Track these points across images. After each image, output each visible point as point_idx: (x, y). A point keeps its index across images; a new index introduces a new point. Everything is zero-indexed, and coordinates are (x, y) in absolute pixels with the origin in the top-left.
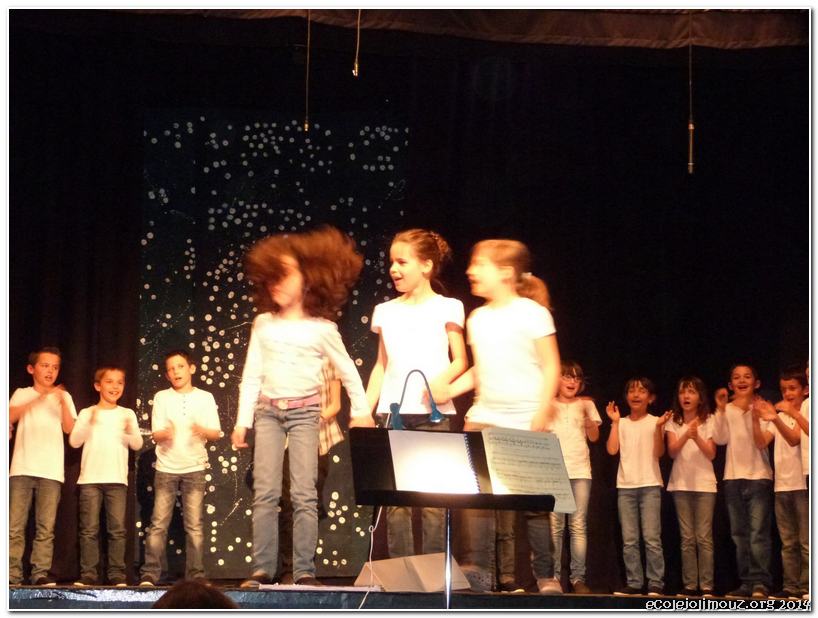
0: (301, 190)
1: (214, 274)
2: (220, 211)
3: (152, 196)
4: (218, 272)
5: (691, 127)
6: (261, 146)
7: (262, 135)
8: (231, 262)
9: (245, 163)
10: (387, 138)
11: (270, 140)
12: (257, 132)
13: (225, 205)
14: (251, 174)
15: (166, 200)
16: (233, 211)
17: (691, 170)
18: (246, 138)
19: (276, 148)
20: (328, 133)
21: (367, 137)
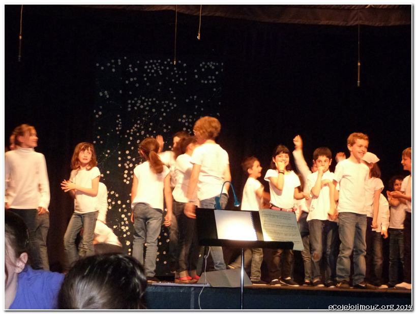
0: (172, 92)
1: (130, 132)
2: (133, 102)
3: (101, 94)
4: (132, 130)
5: (359, 64)
6: (153, 71)
7: (154, 66)
8: (138, 126)
9: (145, 79)
10: (213, 68)
11: (157, 68)
12: (151, 64)
13: (136, 99)
14: (148, 84)
15: (108, 96)
16: (139, 102)
17: (359, 85)
18: (146, 67)
19: (160, 72)
20: (185, 65)
21: (203, 67)
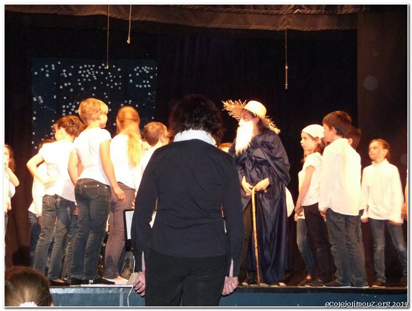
0: (107, 97)
2: (68, 107)
3: (35, 99)
5: (287, 67)
6: (87, 76)
7: (88, 71)
9: (80, 84)
10: (147, 72)
11: (92, 73)
12: (85, 69)
13: (70, 104)
14: (82, 89)
15: (42, 102)
16: (74, 107)
17: (286, 87)
18: (80, 72)
19: (94, 77)
20: (119, 70)
21: (138, 71)
